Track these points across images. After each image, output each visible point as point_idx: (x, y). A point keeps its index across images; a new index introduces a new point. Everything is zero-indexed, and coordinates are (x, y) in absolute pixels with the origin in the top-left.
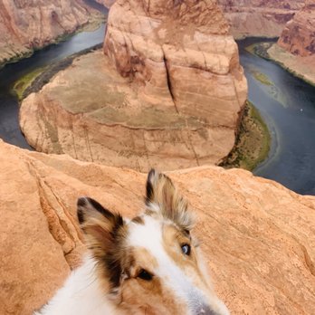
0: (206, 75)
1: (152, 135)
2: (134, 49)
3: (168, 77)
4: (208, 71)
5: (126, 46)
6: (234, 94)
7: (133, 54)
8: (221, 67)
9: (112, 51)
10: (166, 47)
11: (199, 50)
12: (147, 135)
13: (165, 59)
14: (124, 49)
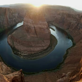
0: (43, 30)
1: (33, 43)
2: (28, 26)
3: (35, 31)
4: (43, 29)
5: (27, 25)
6: (48, 33)
7: (28, 27)
8: (45, 28)
9: (24, 26)
10: (34, 25)
11: (40, 25)
12: (32, 43)
13: (34, 27)
14: (26, 26)
